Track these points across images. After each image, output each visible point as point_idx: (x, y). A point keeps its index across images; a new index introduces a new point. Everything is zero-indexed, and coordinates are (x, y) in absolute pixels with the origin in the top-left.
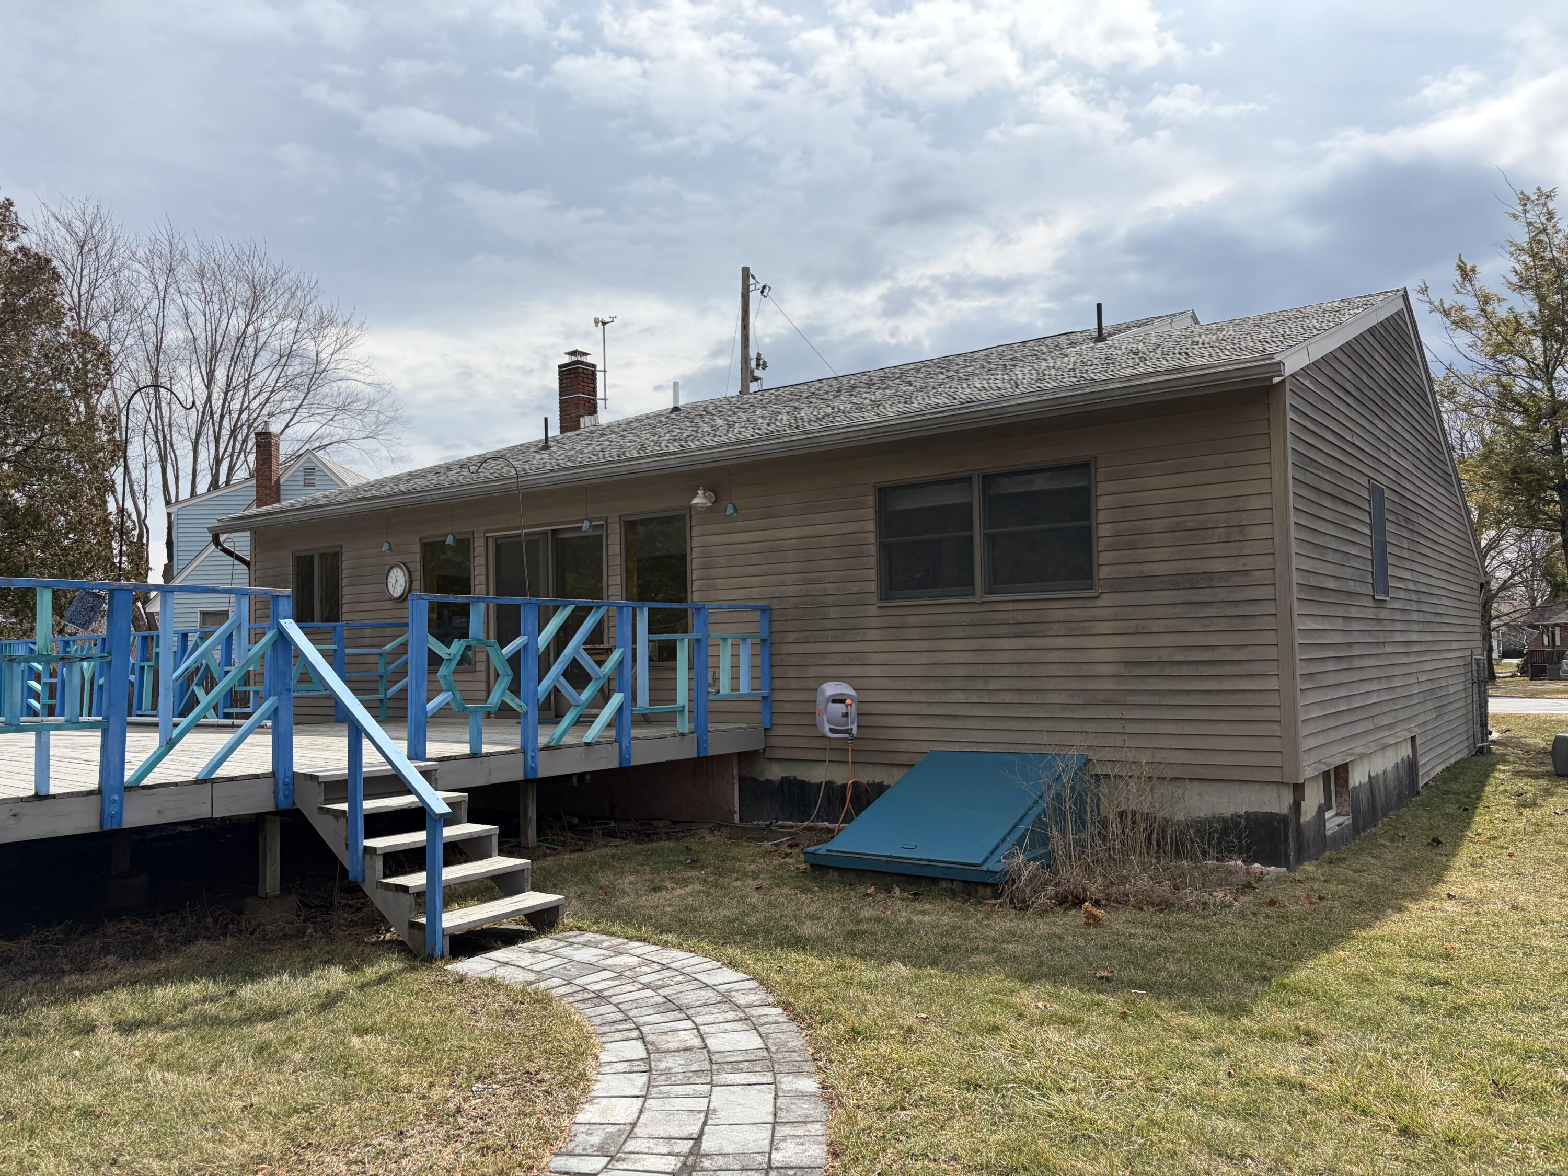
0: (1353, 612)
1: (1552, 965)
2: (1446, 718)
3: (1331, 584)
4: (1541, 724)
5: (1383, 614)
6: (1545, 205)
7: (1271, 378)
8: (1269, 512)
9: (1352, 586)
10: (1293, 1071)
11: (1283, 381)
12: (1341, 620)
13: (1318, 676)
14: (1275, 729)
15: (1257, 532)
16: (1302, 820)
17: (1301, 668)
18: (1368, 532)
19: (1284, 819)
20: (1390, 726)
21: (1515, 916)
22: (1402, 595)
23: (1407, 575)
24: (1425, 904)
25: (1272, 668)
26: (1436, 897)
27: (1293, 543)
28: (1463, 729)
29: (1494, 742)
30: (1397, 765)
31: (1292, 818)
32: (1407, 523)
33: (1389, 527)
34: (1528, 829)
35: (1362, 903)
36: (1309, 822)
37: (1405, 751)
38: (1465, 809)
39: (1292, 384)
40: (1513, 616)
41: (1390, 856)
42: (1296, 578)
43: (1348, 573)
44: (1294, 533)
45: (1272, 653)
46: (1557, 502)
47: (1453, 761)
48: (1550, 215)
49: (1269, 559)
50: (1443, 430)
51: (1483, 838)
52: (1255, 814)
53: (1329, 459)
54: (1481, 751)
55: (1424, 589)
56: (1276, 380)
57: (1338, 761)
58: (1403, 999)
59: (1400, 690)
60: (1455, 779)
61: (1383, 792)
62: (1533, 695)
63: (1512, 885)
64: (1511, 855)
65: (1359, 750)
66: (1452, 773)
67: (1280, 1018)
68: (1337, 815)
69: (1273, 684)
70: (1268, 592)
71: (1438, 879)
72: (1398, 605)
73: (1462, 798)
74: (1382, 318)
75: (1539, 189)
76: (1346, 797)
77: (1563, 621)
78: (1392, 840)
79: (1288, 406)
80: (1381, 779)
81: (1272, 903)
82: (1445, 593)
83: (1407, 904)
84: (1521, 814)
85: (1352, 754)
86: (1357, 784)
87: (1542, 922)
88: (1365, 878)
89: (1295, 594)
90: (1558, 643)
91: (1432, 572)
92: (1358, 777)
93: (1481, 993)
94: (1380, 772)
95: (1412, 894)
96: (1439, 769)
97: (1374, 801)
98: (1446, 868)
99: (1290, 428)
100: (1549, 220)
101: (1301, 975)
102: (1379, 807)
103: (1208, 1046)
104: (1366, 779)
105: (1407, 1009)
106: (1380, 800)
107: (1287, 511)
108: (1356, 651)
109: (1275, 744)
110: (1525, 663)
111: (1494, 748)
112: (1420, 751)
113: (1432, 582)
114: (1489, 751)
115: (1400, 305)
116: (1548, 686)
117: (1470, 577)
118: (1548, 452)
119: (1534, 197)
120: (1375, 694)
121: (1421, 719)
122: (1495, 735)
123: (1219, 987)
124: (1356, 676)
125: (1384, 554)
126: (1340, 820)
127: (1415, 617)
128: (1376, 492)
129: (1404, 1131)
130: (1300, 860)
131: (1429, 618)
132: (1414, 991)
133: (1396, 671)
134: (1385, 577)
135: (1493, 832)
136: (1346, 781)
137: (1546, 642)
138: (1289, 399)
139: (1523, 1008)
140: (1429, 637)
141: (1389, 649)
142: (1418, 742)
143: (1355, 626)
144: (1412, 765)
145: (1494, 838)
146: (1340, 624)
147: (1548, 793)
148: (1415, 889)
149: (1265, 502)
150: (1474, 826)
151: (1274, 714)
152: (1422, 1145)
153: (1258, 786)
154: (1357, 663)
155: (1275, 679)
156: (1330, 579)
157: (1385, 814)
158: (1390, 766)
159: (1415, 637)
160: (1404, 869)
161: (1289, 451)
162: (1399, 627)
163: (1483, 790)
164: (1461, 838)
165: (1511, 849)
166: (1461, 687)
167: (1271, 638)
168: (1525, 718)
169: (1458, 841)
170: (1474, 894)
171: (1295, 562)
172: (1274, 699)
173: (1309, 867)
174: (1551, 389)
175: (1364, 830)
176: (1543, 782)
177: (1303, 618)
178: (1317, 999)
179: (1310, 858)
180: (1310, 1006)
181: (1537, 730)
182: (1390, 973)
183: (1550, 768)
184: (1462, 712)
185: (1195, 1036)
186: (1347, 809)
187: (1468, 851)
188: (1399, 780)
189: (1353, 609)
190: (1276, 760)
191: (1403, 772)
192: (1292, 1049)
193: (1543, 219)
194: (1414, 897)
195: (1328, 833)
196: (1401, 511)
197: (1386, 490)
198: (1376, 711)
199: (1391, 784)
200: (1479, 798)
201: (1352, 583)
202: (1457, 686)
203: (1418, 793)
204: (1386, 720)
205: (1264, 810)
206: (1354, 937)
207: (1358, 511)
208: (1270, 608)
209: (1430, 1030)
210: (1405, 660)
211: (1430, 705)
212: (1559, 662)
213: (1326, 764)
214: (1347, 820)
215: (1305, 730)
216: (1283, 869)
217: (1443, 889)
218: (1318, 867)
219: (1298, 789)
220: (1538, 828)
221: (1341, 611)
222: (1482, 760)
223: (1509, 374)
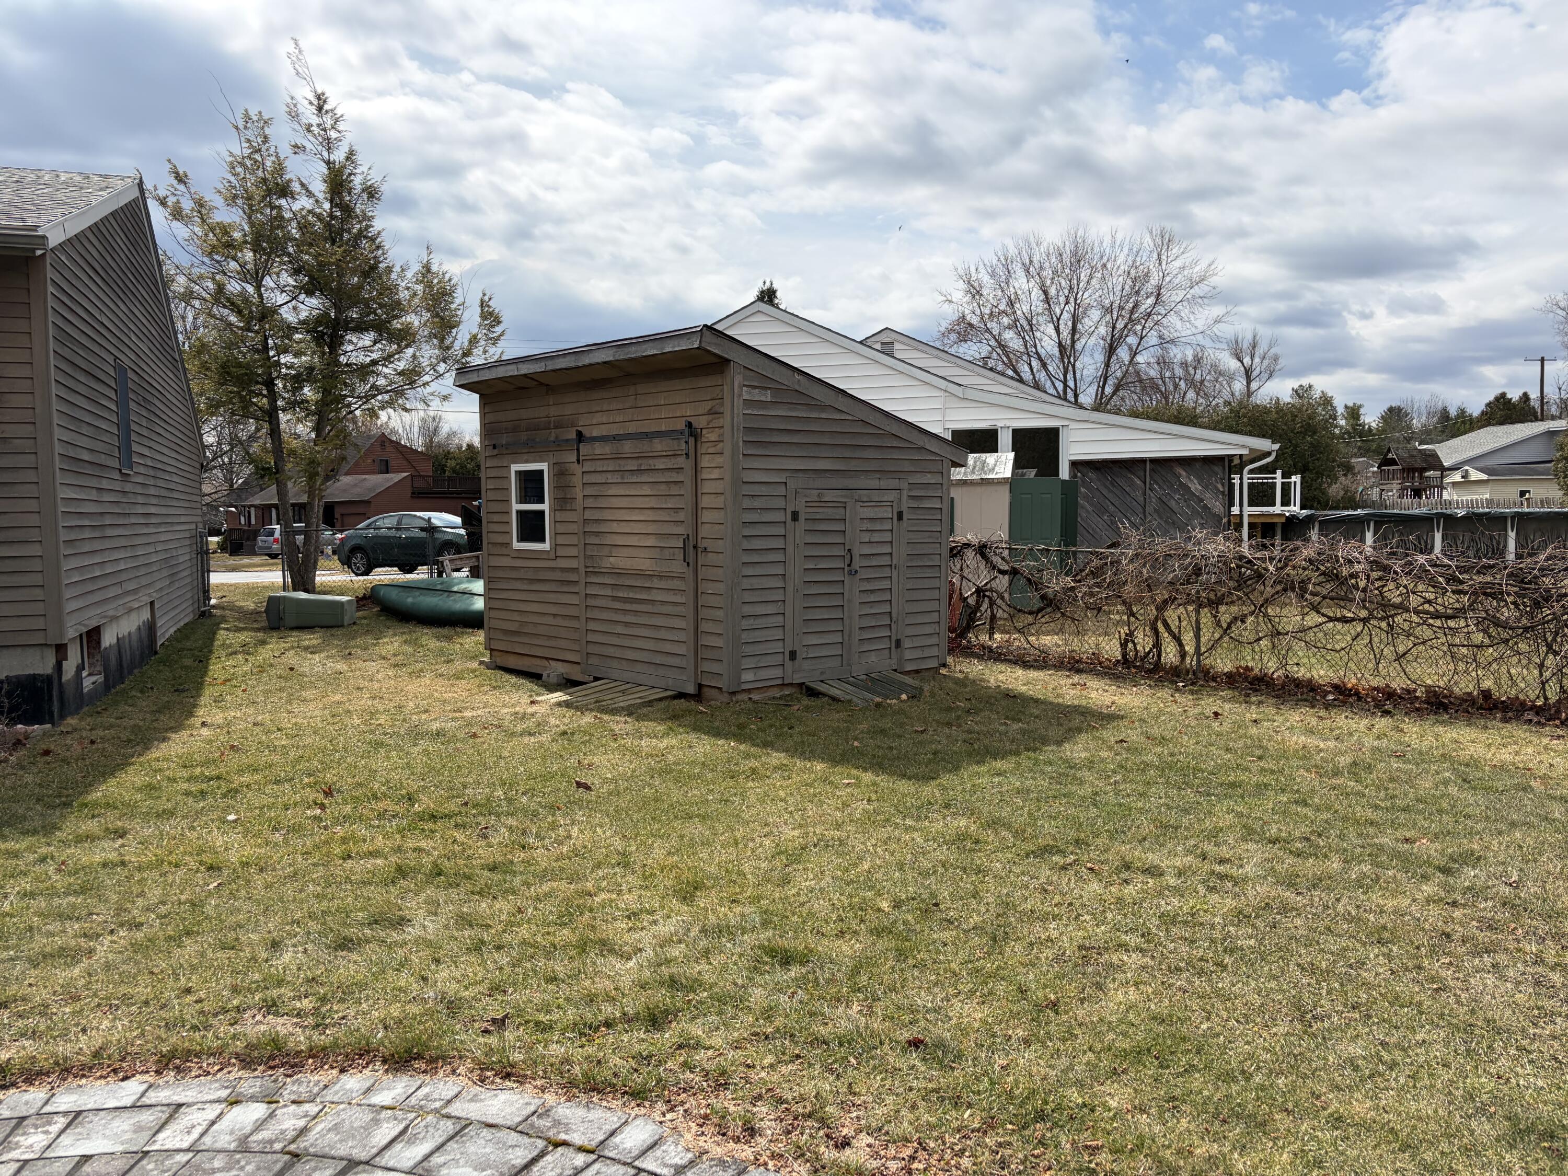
0: (105, 484)
1: (292, 754)
2: (177, 585)
3: (86, 456)
4: (251, 590)
5: (128, 487)
6: (262, 128)
7: (34, 250)
8: (29, 381)
9: (103, 460)
10: (113, 856)
11: (44, 255)
12: (94, 492)
13: (78, 543)
14: (38, 594)
15: (16, 401)
16: (64, 679)
17: (64, 536)
18: (114, 408)
19: (48, 679)
20: (135, 591)
21: (257, 729)
22: (142, 470)
23: (146, 452)
24: (185, 734)
25: (35, 535)
26: (191, 727)
27: (55, 414)
28: (189, 595)
29: (213, 607)
30: (139, 628)
31: (55, 676)
32: (145, 403)
33: (132, 405)
34: (255, 670)
35: (129, 741)
36: (69, 681)
37: (146, 615)
38: (201, 661)
39: (52, 258)
40: (215, 496)
41: (144, 704)
42: (58, 449)
43: (99, 446)
44: (56, 405)
45: (34, 520)
46: (265, 396)
47: (182, 624)
48: (266, 139)
49: (30, 428)
50: (171, 317)
51: (219, 681)
52: (17, 677)
53: (84, 336)
54: (203, 614)
55: (159, 466)
56: (39, 253)
57: (93, 623)
58: (187, 794)
59: (141, 558)
60: (187, 638)
61: (128, 652)
62: (233, 569)
63: (251, 711)
64: (244, 691)
65: (111, 613)
66: (184, 633)
67: (91, 826)
68: (89, 675)
69: (36, 550)
70: (29, 460)
71: (191, 714)
72: (140, 479)
73: (196, 653)
74: (122, 204)
75: (260, 113)
76: (98, 657)
77: (257, 502)
78: (142, 692)
79: (49, 281)
80: (127, 641)
81: (47, 753)
82: (174, 470)
83: (169, 735)
84: (247, 660)
85: (105, 617)
86: (107, 645)
87: (279, 730)
88: (126, 722)
89: (58, 464)
90: (253, 522)
91: (165, 451)
92: (108, 639)
93: (246, 779)
94: (126, 634)
95: (171, 728)
96: (172, 631)
97: (121, 661)
98: (195, 706)
99: (51, 302)
100: (264, 142)
101: (96, 795)
102: (125, 665)
103: (32, 857)
104: (115, 640)
105: (191, 799)
106: (127, 658)
107: (49, 382)
108: (108, 521)
109: (39, 608)
110: (225, 541)
111: (214, 611)
112: (158, 614)
113: (165, 459)
114: (211, 615)
115: (136, 193)
116: (246, 561)
117: (194, 457)
118: (257, 351)
119: (255, 118)
120: (122, 562)
121: (158, 585)
122: (213, 602)
123: (24, 818)
124: (108, 544)
125: (128, 431)
126: (93, 679)
127: (152, 491)
128: (121, 370)
129: (211, 868)
130: (62, 717)
131: (164, 493)
132: (194, 788)
133: (138, 541)
134: (130, 452)
135: (227, 676)
136: (99, 643)
137: (243, 522)
138: (50, 273)
139: (277, 782)
140: (163, 511)
141: (133, 521)
142: (157, 606)
143: (107, 497)
144: (151, 628)
145: (229, 680)
146: (94, 495)
147: (263, 643)
148: (173, 724)
149: (25, 371)
150: (210, 674)
151: (37, 579)
152: (225, 873)
153: (19, 650)
154: (109, 532)
155: (37, 546)
156: (85, 451)
157: (130, 672)
158: (133, 629)
159: (153, 510)
160: (159, 711)
161: (50, 324)
162: (140, 500)
163: (212, 645)
164: (202, 683)
165: (243, 687)
166: (187, 557)
167: (33, 505)
168: (236, 586)
169: (199, 687)
170: (221, 721)
171: (58, 433)
172: (37, 565)
173: (72, 721)
174: (261, 296)
175: (114, 687)
176: (260, 635)
177: (64, 487)
178: (116, 808)
179: (72, 714)
180: (111, 815)
181: (248, 594)
182: (172, 780)
183: (263, 624)
184: (188, 580)
185: (16, 855)
186: (99, 668)
187: (208, 693)
188: (140, 640)
189: (104, 481)
190: (39, 623)
191: (144, 634)
192: (106, 844)
193: (259, 140)
194: (176, 729)
195: (85, 690)
196: (140, 391)
197: (129, 371)
198: (124, 577)
199: (135, 644)
200: (211, 652)
201: (103, 456)
202: (185, 556)
203: (156, 653)
204: (131, 586)
205: (27, 672)
206: (132, 764)
207: (105, 387)
208: (31, 476)
209: (213, 808)
210: (145, 531)
211: (165, 573)
212: (255, 539)
213: (85, 625)
214: (100, 678)
215: (68, 594)
216: (49, 726)
217: (197, 722)
218: (81, 719)
219: (61, 650)
220: (262, 669)
221: (94, 483)
222: (208, 621)
223: (225, 274)
